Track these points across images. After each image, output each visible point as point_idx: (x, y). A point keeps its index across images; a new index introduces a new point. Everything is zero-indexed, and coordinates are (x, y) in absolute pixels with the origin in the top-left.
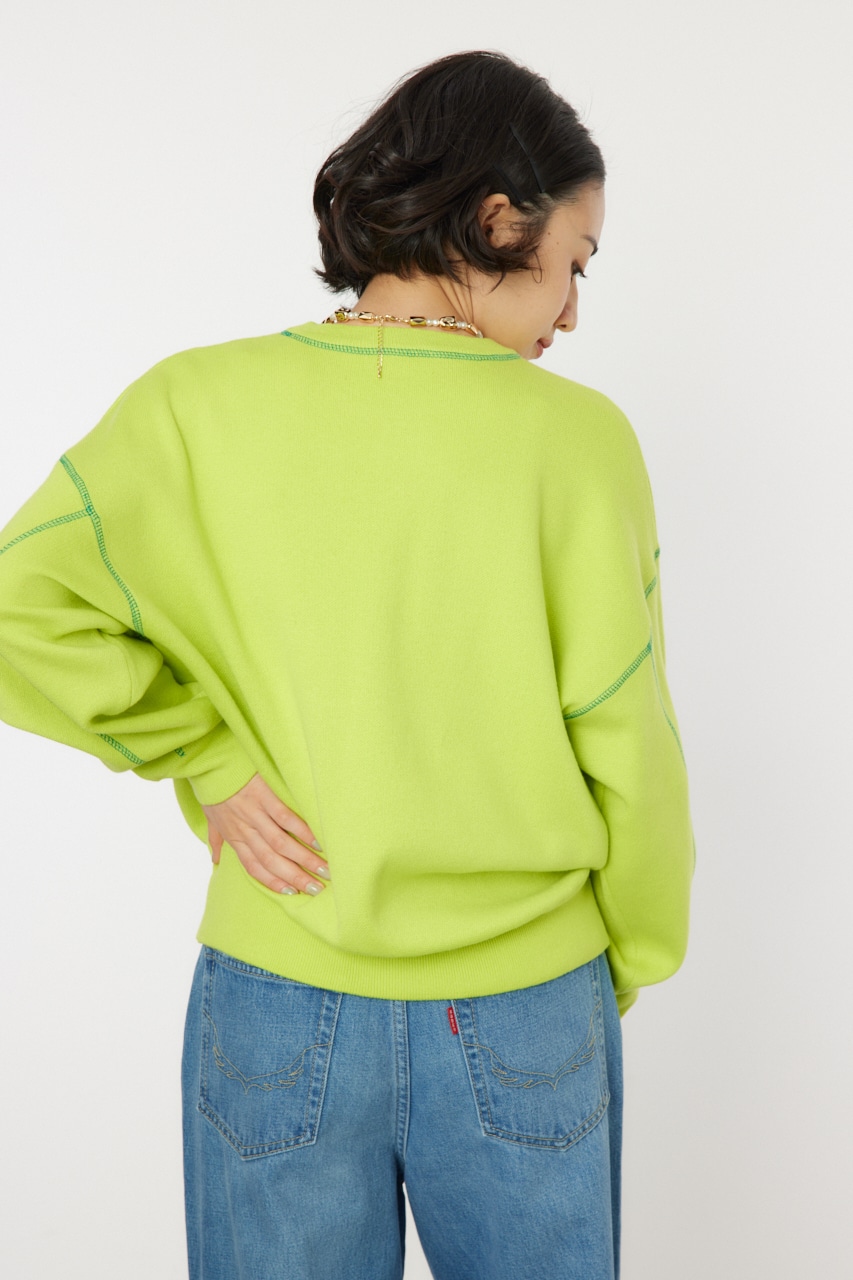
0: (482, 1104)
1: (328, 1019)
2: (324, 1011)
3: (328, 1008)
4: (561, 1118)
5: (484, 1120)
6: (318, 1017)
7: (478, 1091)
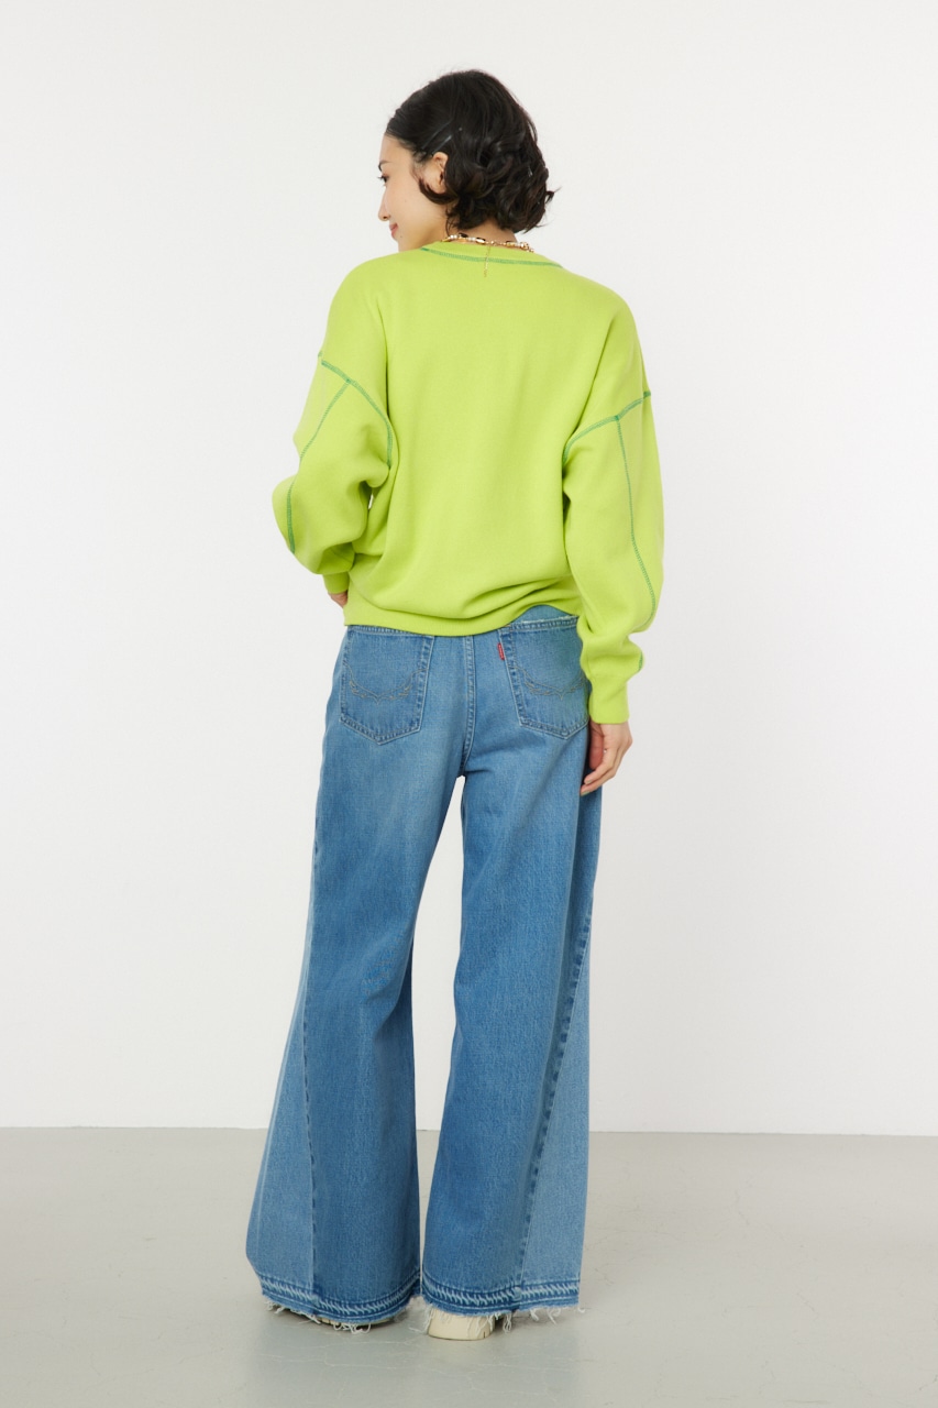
0: (519, 705)
1: (425, 654)
2: (423, 650)
3: (426, 648)
4: (565, 718)
5: (521, 715)
6: (420, 653)
7: (517, 696)
